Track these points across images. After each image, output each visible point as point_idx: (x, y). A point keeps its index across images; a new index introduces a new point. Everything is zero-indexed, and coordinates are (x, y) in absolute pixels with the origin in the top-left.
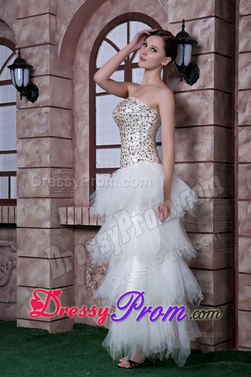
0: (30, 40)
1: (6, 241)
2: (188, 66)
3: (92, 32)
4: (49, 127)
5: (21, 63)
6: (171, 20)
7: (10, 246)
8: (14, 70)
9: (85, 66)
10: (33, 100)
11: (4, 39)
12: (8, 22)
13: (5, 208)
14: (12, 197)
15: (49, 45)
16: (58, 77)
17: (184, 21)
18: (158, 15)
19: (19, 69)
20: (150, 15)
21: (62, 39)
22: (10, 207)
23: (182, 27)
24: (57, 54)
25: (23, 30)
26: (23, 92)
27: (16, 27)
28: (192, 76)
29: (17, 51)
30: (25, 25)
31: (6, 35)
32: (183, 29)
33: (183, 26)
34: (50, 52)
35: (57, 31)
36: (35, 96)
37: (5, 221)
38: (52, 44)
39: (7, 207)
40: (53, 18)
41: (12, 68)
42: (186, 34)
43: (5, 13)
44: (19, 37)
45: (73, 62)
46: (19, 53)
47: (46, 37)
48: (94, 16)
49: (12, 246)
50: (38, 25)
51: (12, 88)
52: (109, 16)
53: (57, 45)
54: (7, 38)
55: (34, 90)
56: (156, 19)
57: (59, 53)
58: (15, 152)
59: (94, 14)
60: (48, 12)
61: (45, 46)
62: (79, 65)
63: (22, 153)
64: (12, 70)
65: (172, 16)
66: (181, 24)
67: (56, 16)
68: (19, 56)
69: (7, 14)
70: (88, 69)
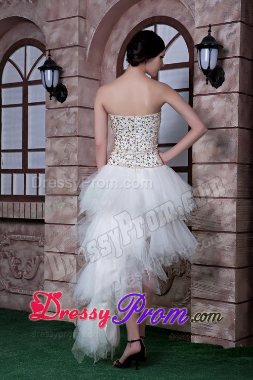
0: (60, 42)
1: (34, 237)
2: (214, 70)
3: (120, 34)
4: (77, 126)
5: (50, 65)
6: (197, 24)
7: (37, 241)
8: (44, 72)
9: (112, 68)
10: (62, 100)
11: (35, 40)
12: (38, 24)
13: (33, 204)
14: (40, 194)
15: (78, 47)
16: (87, 78)
17: (210, 26)
18: (185, 19)
19: (49, 71)
20: (177, 18)
21: (91, 41)
22: (38, 203)
23: (208, 31)
24: (86, 55)
25: (54, 32)
26: (52, 93)
27: (47, 29)
28: (217, 79)
29: (47, 53)
30: (55, 27)
31: (36, 36)
32: (209, 34)
33: (210, 31)
34: (79, 54)
35: (86, 33)
36: (64, 96)
37: (34, 217)
38: (81, 46)
39: (35, 203)
40: (82, 21)
41: (43, 69)
42: (213, 39)
43: (36, 15)
44: (49, 39)
45: (101, 64)
46: (49, 55)
47: (76, 39)
48: (122, 20)
49: (40, 241)
50: (67, 27)
51: (41, 88)
52: (137, 19)
53: (86, 47)
54: (37, 39)
55: (63, 91)
56: (183, 23)
57: (87, 54)
58: (43, 150)
59: (123, 17)
60: (77, 15)
61: (75, 48)
62: (106, 66)
63: (50, 152)
64: (42, 72)
65: (199, 20)
66: (208, 29)
67: (85, 18)
68: (49, 58)
69: (38, 16)
70: (116, 70)
